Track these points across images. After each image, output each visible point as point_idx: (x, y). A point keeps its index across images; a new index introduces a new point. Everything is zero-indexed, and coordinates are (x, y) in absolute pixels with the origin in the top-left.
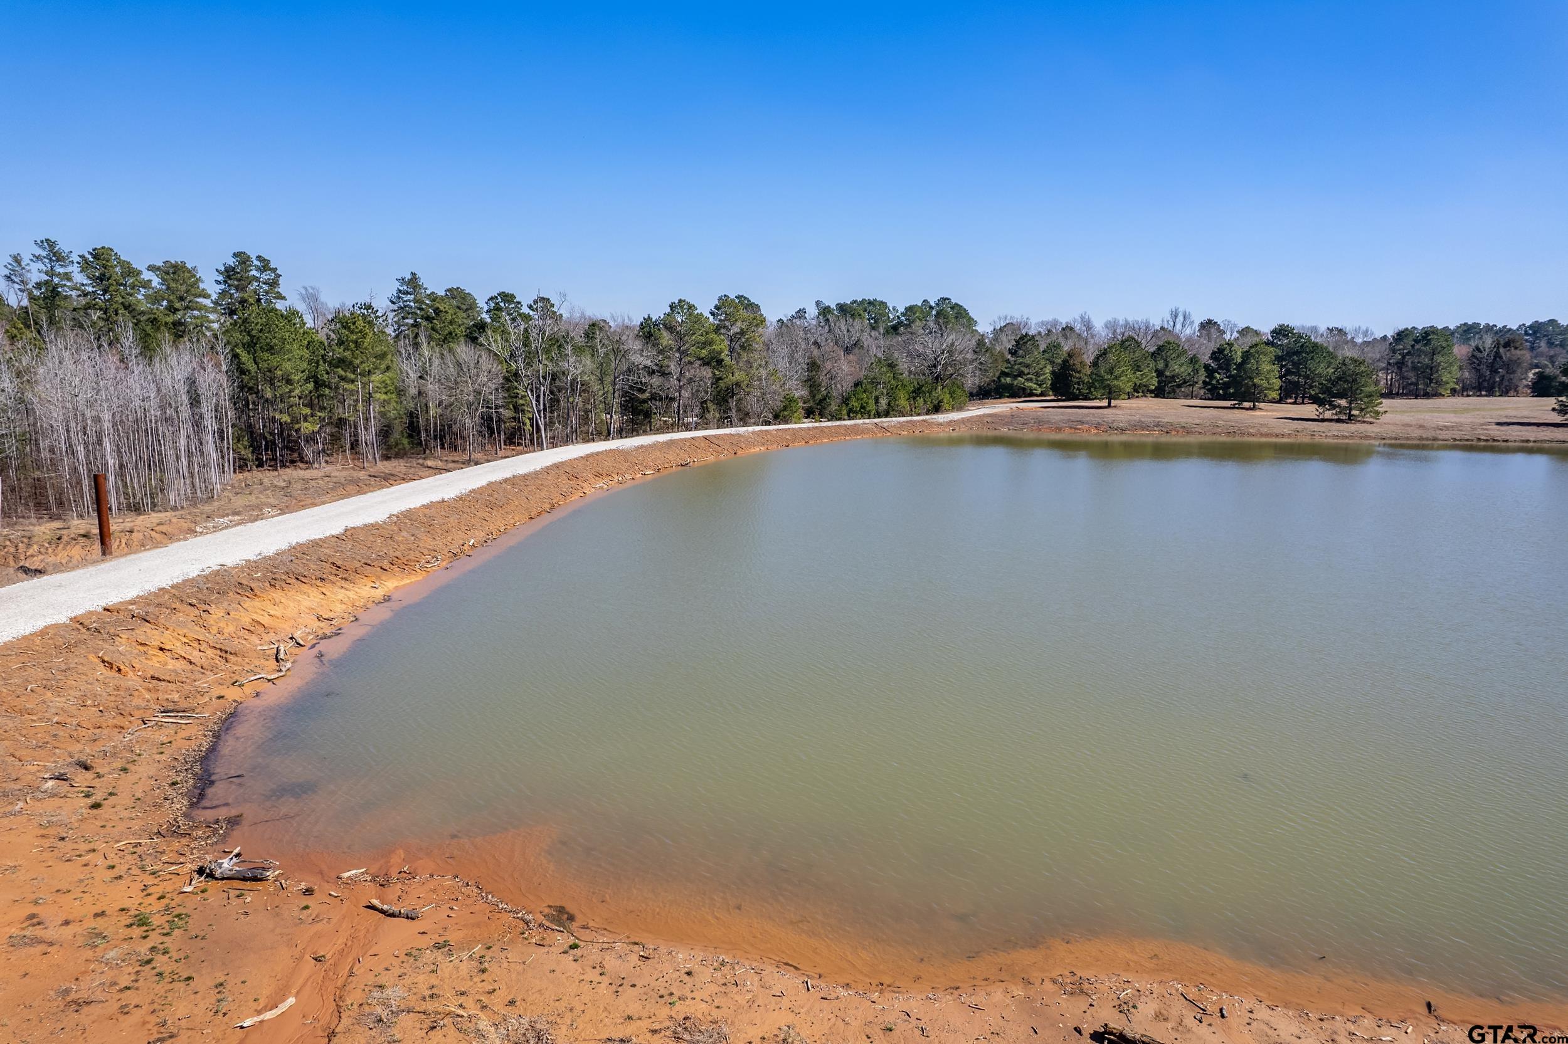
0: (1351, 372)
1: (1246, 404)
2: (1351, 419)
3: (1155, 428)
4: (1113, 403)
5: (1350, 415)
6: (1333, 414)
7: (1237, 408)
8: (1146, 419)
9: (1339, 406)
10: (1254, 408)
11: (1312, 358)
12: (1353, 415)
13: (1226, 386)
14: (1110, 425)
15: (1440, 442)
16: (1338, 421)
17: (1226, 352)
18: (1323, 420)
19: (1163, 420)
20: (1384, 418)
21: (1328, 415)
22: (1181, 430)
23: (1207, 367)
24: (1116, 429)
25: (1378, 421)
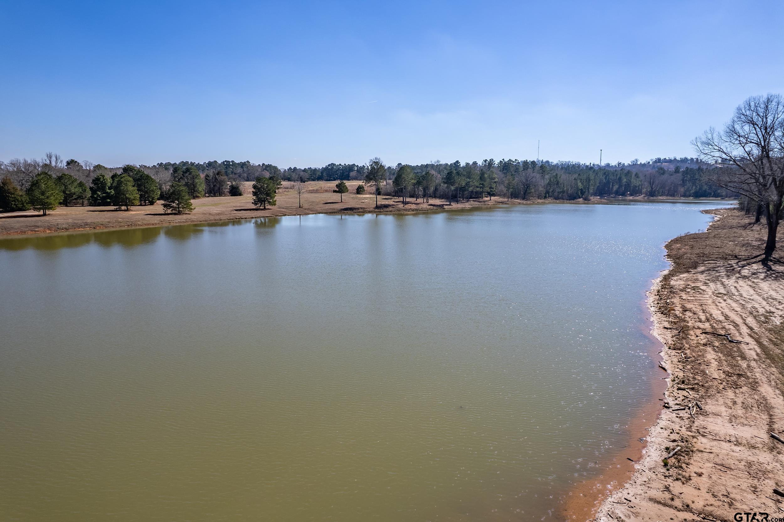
0: (177, 190)
1: (123, 208)
2: (179, 213)
3: (86, 226)
4: (48, 212)
5: (179, 211)
6: (172, 211)
7: (119, 210)
8: (78, 221)
9: (173, 207)
10: (127, 210)
11: (147, 182)
12: (181, 211)
13: (104, 198)
14: (58, 227)
15: (223, 221)
16: (175, 214)
17: (102, 180)
18: (168, 214)
19: (88, 221)
20: (194, 211)
21: (169, 211)
22: (102, 226)
23: (91, 189)
24: (62, 229)
25: (191, 213)
